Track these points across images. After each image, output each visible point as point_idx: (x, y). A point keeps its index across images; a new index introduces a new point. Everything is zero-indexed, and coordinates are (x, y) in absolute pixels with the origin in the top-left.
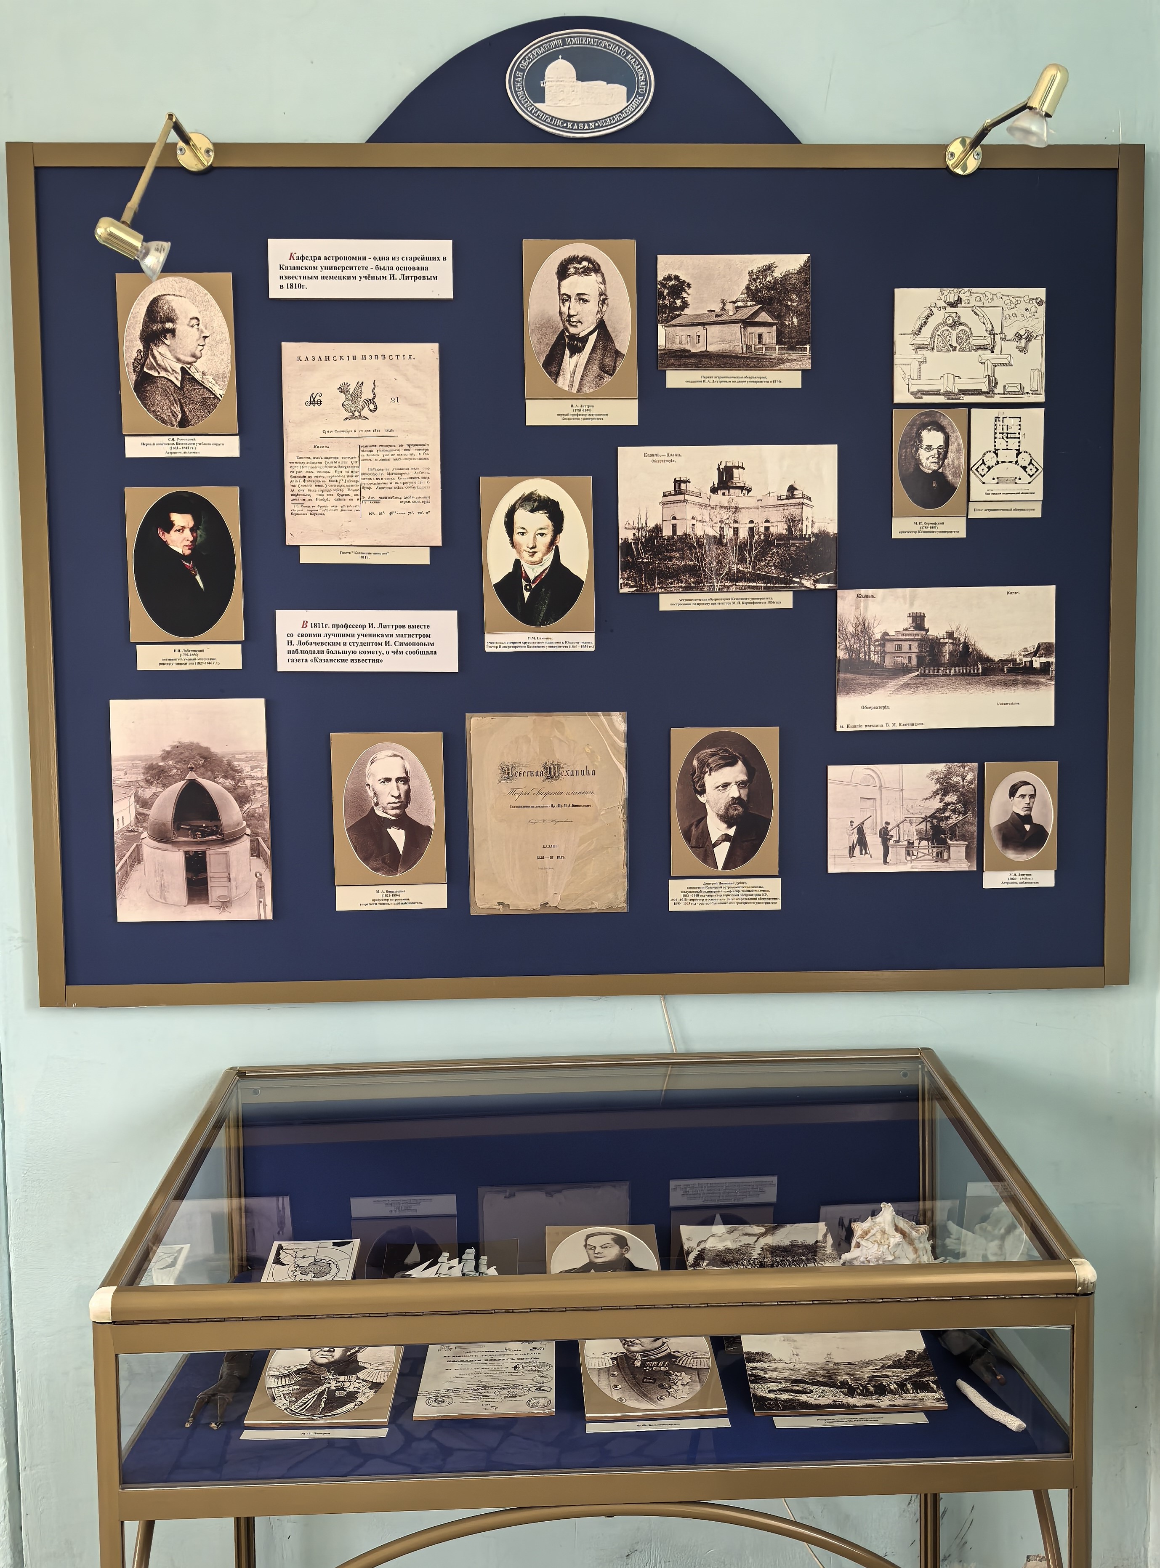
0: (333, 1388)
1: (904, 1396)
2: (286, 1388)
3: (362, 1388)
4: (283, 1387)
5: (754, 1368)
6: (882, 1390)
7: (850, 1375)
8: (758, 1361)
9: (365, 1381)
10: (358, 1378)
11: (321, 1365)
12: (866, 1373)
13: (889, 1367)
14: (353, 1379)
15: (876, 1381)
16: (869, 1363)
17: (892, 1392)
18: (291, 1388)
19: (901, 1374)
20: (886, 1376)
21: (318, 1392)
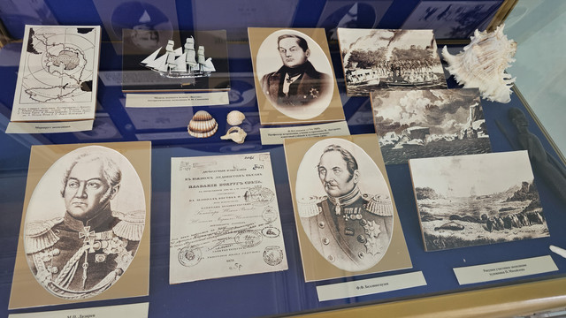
0: (92, 251)
1: (524, 228)
2: (46, 253)
3: (120, 249)
4: (43, 251)
5: (423, 205)
6: (509, 224)
7: (488, 208)
8: (425, 198)
9: (121, 238)
10: (114, 235)
11: (77, 218)
12: (498, 206)
13: (513, 199)
14: (110, 237)
15: (505, 214)
16: (499, 196)
17: (515, 226)
18: (51, 253)
19: (519, 206)
20: (510, 209)
21: (78, 258)
